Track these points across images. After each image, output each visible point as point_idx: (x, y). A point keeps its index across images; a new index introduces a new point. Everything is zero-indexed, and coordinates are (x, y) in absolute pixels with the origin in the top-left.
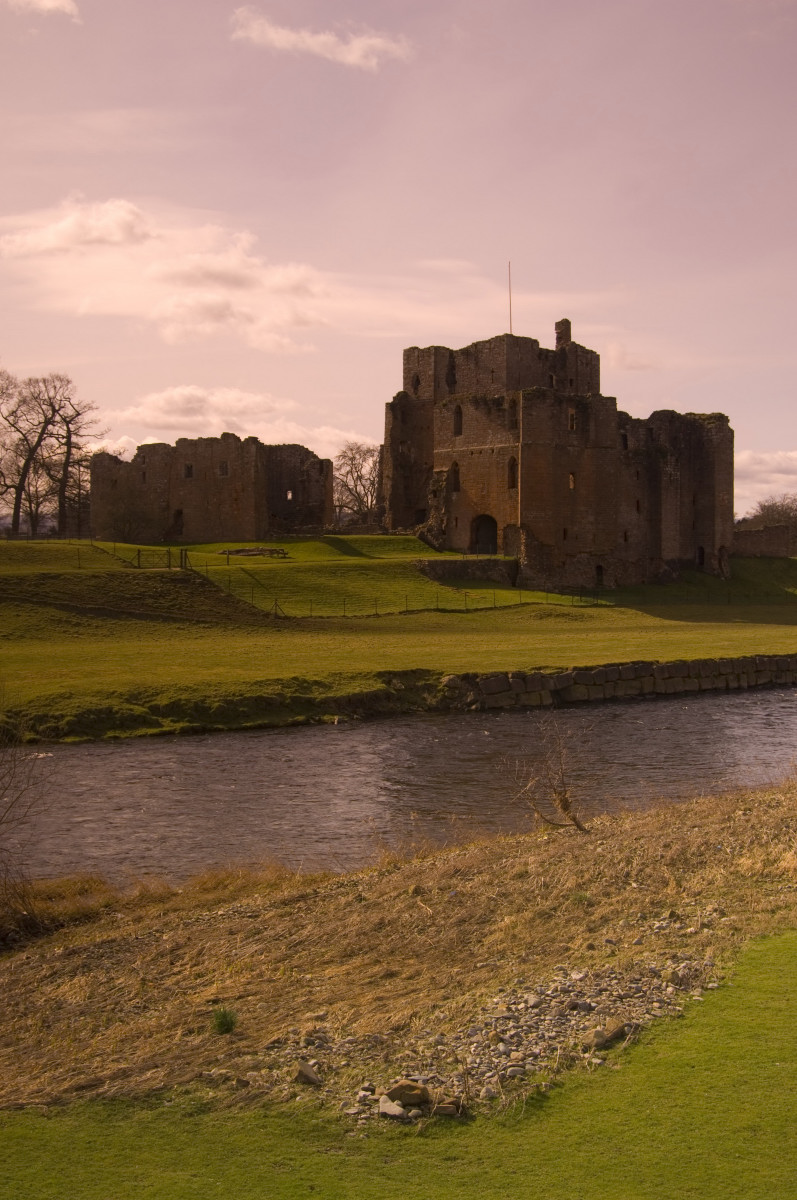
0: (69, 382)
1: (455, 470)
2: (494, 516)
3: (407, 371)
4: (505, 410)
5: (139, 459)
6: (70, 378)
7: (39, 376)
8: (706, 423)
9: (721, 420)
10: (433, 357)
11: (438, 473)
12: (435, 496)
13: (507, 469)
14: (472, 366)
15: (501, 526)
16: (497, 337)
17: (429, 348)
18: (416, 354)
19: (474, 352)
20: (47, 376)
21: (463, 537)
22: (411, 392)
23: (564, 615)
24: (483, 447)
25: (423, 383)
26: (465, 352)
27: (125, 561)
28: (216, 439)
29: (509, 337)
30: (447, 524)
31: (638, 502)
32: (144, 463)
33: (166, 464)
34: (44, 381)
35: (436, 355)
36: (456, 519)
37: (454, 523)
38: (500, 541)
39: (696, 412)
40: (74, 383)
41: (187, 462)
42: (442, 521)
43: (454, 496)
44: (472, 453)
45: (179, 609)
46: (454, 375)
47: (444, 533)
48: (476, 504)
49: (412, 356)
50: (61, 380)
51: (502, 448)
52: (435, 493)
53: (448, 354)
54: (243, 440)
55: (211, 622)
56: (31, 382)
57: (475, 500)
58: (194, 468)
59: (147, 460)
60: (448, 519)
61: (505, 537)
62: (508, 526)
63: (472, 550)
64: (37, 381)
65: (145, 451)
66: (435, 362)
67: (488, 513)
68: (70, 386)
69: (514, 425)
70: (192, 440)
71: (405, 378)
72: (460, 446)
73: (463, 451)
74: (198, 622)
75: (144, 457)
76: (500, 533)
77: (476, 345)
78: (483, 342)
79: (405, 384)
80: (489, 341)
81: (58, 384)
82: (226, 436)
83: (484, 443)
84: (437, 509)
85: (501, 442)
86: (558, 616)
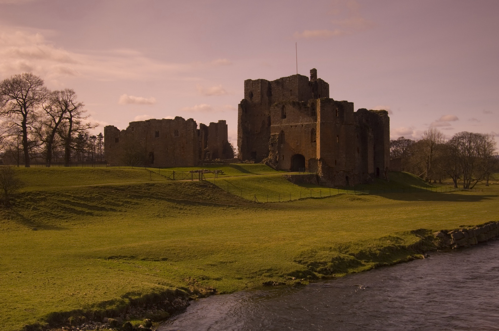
0: (74, 93)
1: (282, 134)
2: (303, 155)
3: (246, 90)
4: (309, 107)
5: (130, 128)
6: (74, 91)
7: (60, 90)
8: (379, 114)
9: (385, 113)
10: (260, 84)
11: (273, 135)
12: (272, 146)
13: (310, 134)
14: (280, 88)
15: (307, 159)
16: (293, 75)
17: (258, 80)
18: (251, 82)
19: (281, 82)
20: (63, 90)
21: (287, 164)
22: (249, 99)
23: (360, 199)
24: (297, 124)
25: (255, 96)
26: (277, 82)
27: (166, 177)
28: (171, 120)
29: (299, 75)
30: (279, 158)
31: (358, 148)
32: (133, 130)
33: (145, 131)
34: (62, 92)
35: (261, 83)
36: (283, 156)
37: (282, 158)
38: (306, 166)
39: (373, 110)
40: (76, 94)
41: (156, 130)
42: (276, 157)
43: (282, 146)
44: (291, 127)
45: (214, 200)
46: (271, 92)
47: (277, 162)
48: (294, 149)
49: (248, 84)
50: (70, 92)
51: (307, 124)
52: (272, 145)
53: (268, 83)
54: (186, 119)
55: (235, 206)
56: (56, 93)
57: (293, 148)
58: (160, 133)
59: (135, 129)
60: (279, 156)
61: (309, 164)
62: (311, 159)
63: (292, 170)
64: (58, 92)
65: (133, 125)
66: (261, 86)
67: (300, 153)
68: (74, 95)
69: (314, 114)
70: (159, 120)
71: (245, 93)
72: (285, 123)
73: (287, 126)
74: (229, 206)
75: (133, 128)
76: (307, 162)
77: (282, 79)
78: (286, 77)
79: (245, 96)
80: (289, 77)
81: (69, 94)
82: (177, 118)
83: (297, 122)
84: (273, 152)
85: (307, 122)
86: (357, 199)
